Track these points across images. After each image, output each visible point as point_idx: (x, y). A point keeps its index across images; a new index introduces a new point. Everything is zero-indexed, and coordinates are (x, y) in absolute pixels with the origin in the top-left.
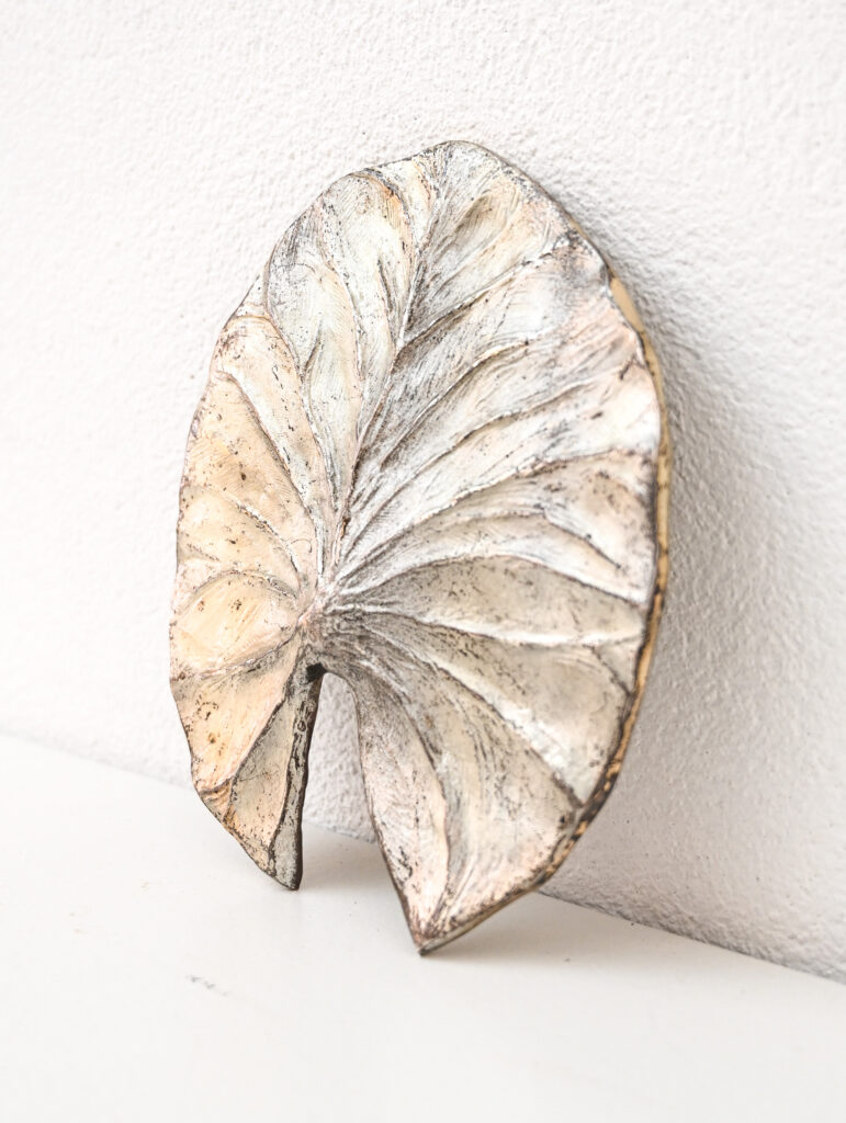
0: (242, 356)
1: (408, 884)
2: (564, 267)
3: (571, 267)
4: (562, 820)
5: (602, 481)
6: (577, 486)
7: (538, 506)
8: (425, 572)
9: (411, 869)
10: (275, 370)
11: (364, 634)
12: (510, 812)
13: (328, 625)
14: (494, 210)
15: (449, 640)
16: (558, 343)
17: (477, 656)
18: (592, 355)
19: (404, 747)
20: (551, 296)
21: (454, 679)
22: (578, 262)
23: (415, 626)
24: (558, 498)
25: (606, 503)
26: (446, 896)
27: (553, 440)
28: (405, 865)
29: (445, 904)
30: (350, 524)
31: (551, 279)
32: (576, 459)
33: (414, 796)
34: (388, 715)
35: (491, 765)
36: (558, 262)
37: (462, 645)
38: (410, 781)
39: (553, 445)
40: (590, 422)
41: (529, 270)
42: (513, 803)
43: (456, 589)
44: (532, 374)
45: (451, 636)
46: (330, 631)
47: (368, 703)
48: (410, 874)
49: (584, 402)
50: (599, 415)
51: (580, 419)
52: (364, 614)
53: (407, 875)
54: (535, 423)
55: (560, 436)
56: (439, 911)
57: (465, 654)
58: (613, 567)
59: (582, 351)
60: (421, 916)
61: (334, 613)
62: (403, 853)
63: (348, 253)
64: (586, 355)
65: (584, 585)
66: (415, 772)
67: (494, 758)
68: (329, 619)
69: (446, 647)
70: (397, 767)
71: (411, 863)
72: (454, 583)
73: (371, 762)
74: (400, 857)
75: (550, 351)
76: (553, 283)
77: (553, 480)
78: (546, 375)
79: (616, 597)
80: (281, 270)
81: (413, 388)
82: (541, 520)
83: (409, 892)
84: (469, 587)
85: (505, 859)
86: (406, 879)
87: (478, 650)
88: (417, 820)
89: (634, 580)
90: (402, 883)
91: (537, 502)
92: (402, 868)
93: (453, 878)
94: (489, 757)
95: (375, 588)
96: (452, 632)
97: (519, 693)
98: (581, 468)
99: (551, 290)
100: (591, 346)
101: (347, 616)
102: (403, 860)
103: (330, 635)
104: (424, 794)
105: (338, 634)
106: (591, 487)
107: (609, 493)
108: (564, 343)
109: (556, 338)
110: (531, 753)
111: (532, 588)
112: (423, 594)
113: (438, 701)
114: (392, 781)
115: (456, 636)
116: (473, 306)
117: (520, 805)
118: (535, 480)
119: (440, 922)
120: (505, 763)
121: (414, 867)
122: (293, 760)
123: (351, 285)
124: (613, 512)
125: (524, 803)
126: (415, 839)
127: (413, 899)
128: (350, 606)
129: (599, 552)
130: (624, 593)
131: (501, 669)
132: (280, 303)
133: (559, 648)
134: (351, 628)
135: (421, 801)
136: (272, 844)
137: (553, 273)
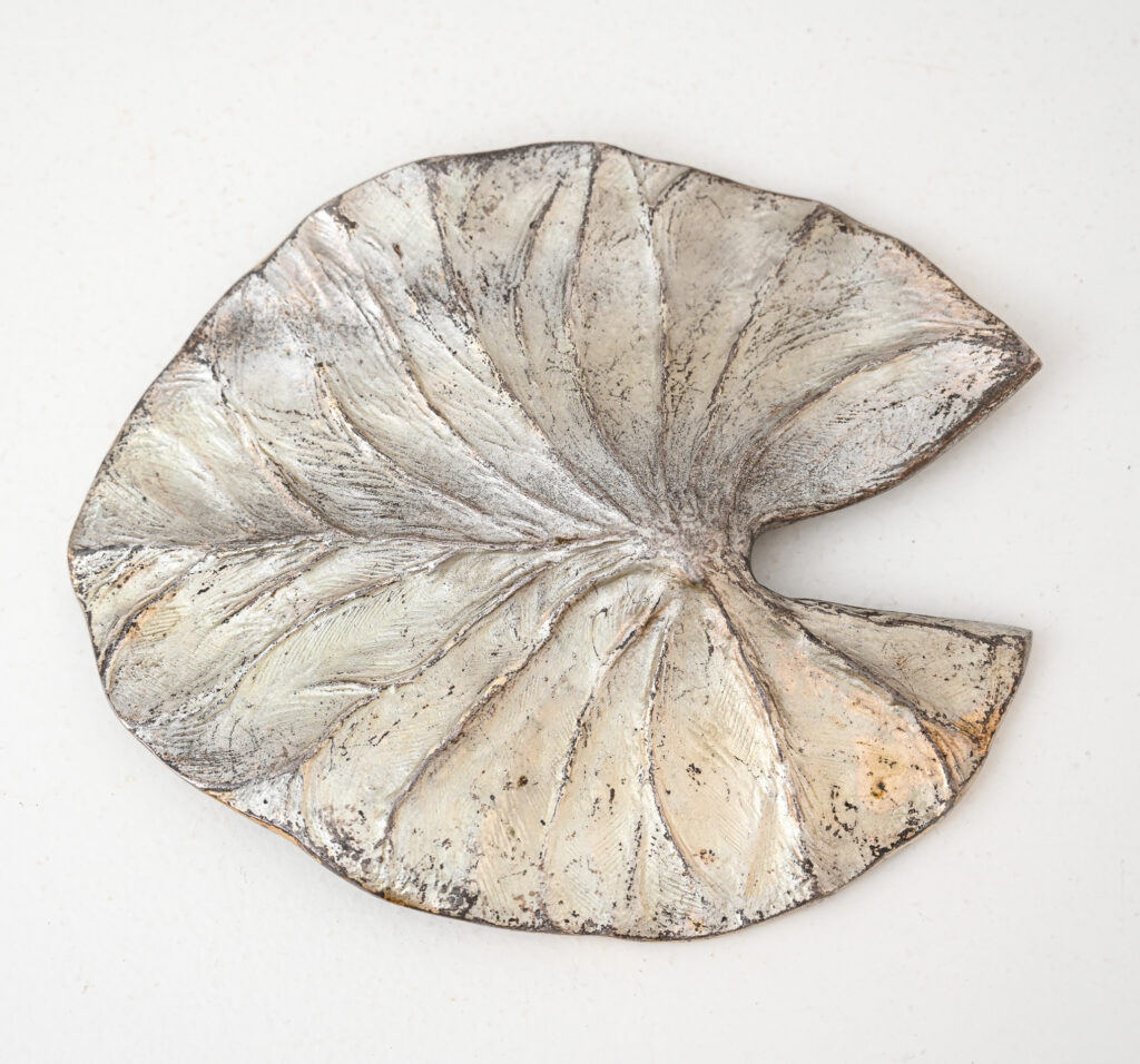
0: (360, 807)
1: (968, 395)
2: (229, 345)
3: (228, 337)
4: (843, 229)
5: (470, 223)
6: (478, 254)
7: (506, 298)
8: (605, 426)
9: (951, 397)
10: (375, 741)
11: (692, 489)
12: (853, 295)
13: (691, 526)
14: (159, 470)
15: (677, 392)
16: (317, 326)
17: (689, 360)
18: (330, 277)
19: (814, 439)
20: (263, 354)
21: (720, 380)
22: (222, 329)
23: (670, 433)
24: (494, 276)
25: (493, 214)
26: (966, 338)
27: (431, 298)
28: (949, 406)
29: (976, 336)
30: (563, 536)
31: (243, 360)
32: (447, 262)
33: (867, 416)
34: (783, 465)
35: (807, 328)
36: (223, 355)
37: (681, 377)
38: (852, 424)
39: (436, 296)
40: (406, 258)
41: (232, 394)
42: (841, 294)
43: (617, 392)
44: (357, 353)
45: (672, 388)
46: (699, 524)
47: (775, 495)
48: (958, 396)
49: (384, 271)
50: (396, 248)
51: (403, 271)
52: (669, 490)
53: (960, 400)
54: (417, 332)
55: (424, 290)
56: (985, 340)
57: (690, 373)
58: (561, 189)
59: (326, 291)
60: (997, 362)
61: (676, 521)
62: (936, 413)
63: (213, 673)
64: (330, 285)
65: (586, 220)
66: (840, 420)
67: (799, 327)
68: (684, 526)
69: (687, 397)
70: (840, 445)
71: (943, 398)
72: (611, 394)
73: (844, 484)
74: (941, 415)
75: (328, 334)
76: (247, 356)
77: (474, 286)
78: (355, 334)
79: (592, 181)
80: (239, 769)
81: (383, 507)
82: (521, 291)
83: (977, 392)
84: (612, 374)
85: (904, 288)
86: (964, 401)
87: (682, 358)
88: (894, 404)
89: (571, 164)
90: (970, 404)
91: (502, 301)
92: (953, 409)
93: (943, 336)
94: (798, 332)
95: (635, 480)
96: (668, 388)
97: (719, 308)
98: (456, 253)
99: (256, 356)
100: (321, 279)
101: (676, 507)
102: (944, 410)
103: (703, 524)
104: (861, 402)
105: (701, 516)
106: (477, 236)
107: (481, 211)
108: (318, 319)
109: (313, 329)
110: (781, 277)
111: (599, 293)
112: (630, 431)
113: (751, 401)
114: (858, 449)
115: (669, 384)
116: (278, 462)
117: (841, 286)
118: (477, 309)
119: (996, 334)
120: (800, 313)
121: (947, 394)
122: (870, 617)
123: (255, 650)
124: (502, 204)
125: (837, 282)
126: (916, 400)
127: (984, 383)
128: (663, 506)
129: (547, 207)
130: (586, 172)
131: (697, 330)
132: (285, 755)
133: (659, 256)
134: (689, 503)
135: (871, 405)
136: (984, 640)
137: (236, 358)
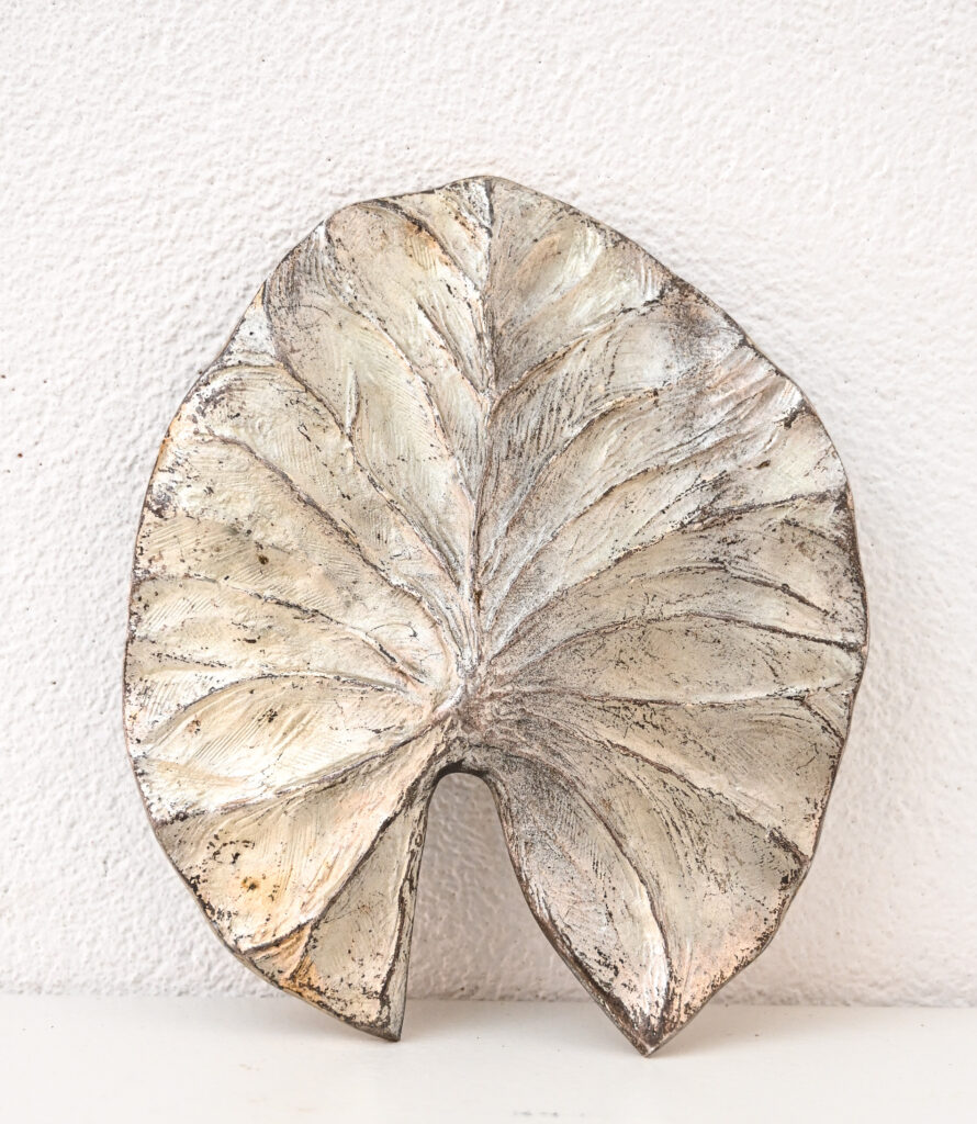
0: (243, 414)
1: (617, 984)
2: (678, 316)
3: (686, 315)
4: (785, 880)
5: (789, 530)
6: (759, 537)
7: (715, 560)
8: (589, 641)
9: (616, 968)
10: (302, 429)
11: (525, 717)
12: (719, 885)
13: (487, 711)
14: (564, 253)
15: (623, 712)
16: (693, 392)
17: (656, 727)
18: (739, 405)
19: (577, 838)
20: (669, 345)
21: (634, 754)
22: (693, 310)
23: (583, 702)
24: (737, 550)
25: (797, 552)
26: (672, 985)
27: (716, 492)
28: (608, 966)
29: (674, 993)
30: (483, 597)
31: (664, 328)
32: (750, 508)
33: (599, 890)
34: (552, 807)
35: (687, 840)
36: (669, 311)
37: (638, 716)
38: (592, 874)
39: (718, 497)
40: (757, 472)
41: (631, 317)
42: (721, 875)
43: (624, 657)
44: (666, 424)
45: (627, 708)
46: (489, 718)
47: (523, 798)
48: (616, 974)
49: (744, 452)
50: (766, 464)
51: (743, 469)
52: (525, 695)
53: (612, 975)
54: (686, 479)
55: (725, 487)
56: (669, 1003)
57: (643, 727)
58: (820, 614)
59: (727, 400)
60: (647, 1011)
61: (492, 697)
62: (600, 953)
63: (373, 294)
64: (732, 405)
65: (790, 635)
66: (595, 864)
67: (689, 833)
68: (487, 704)
69: (618, 721)
70: (571, 862)
71: (614, 960)
72: (621, 651)
73: (534, 863)
74: (598, 958)
75: (685, 401)
76: (667, 331)
77: (728, 532)
78: (685, 426)
79: (828, 643)
80: (283, 311)
81: (519, 443)
82: (720, 574)
83: (619, 992)
84: (641, 654)
85: (726, 934)
86: (612, 980)
87: (657, 719)
88: (610, 915)
89: (846, 624)
90: (608, 985)
91: (713, 556)
92: (604, 969)
93: (675, 963)
94: (683, 831)
95: (534, 663)
96: (627, 704)
97: (708, 759)
98: (759, 518)
99: (666, 339)
100: (738, 396)
101: (506, 699)
102: (603, 960)
103: (489, 722)
104: (613, 884)
105: (498, 721)
106: (777, 535)
107: (800, 541)
108: (700, 393)
109: (689, 388)
110: (737, 818)
111: (721, 646)
112: (585, 666)
113: (615, 782)
114: (567, 878)
115: (631, 706)
116: (566, 356)
117: (728, 875)
118: (705, 534)
119: (674, 1013)
120: (703, 835)
121: (619, 965)
122: (407, 882)
123: (392, 330)
124: (807, 560)
125: (733, 872)
126: (612, 934)
127: (628, 999)
128: (509, 688)
129: (802, 600)
130: (838, 638)
131: (685, 737)
132: (293, 351)
133: (757, 702)
134: (511, 713)
135: (610, 894)
136: (385, 988)
137: (666, 322)
